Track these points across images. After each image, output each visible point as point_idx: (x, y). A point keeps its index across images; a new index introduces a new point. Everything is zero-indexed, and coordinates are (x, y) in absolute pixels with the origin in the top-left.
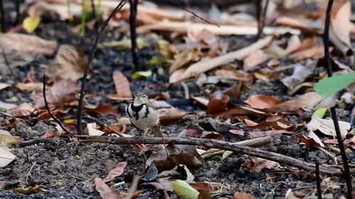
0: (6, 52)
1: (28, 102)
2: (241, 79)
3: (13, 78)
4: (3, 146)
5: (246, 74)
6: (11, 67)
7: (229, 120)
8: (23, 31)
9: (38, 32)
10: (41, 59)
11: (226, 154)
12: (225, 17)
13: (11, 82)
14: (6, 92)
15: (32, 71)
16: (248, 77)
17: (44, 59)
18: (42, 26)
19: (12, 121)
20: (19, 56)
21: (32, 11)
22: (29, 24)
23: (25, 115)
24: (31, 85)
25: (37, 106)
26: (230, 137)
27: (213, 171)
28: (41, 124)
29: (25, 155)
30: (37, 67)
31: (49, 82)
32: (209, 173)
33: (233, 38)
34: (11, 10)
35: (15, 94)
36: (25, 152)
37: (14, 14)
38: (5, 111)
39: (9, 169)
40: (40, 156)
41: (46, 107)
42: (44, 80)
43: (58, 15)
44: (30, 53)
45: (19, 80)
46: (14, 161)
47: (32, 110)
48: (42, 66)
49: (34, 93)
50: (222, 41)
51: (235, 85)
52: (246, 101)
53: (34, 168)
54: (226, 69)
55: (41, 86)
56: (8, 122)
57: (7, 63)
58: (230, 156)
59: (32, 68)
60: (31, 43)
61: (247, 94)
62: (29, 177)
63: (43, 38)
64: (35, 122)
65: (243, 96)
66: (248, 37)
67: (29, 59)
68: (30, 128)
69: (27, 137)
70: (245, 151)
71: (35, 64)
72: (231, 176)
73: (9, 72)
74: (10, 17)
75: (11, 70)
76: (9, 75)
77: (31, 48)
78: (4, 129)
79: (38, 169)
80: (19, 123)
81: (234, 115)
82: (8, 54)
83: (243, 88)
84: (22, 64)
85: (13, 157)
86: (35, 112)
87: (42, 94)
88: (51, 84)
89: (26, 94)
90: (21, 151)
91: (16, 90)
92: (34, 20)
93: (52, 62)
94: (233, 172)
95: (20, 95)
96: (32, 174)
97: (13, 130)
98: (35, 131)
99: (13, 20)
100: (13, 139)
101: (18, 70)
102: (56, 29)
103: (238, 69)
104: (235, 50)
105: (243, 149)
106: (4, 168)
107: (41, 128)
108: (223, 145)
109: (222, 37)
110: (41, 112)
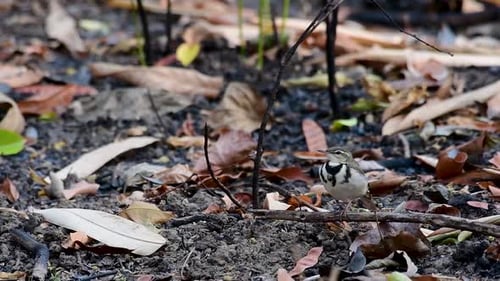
0: (152, 93)
1: (183, 164)
2: (484, 129)
3: (162, 129)
4: (149, 225)
5: (492, 123)
6: (160, 113)
7: (467, 187)
8: (176, 64)
9: (197, 64)
10: (201, 103)
11: (463, 235)
12: (460, 41)
13: (160, 135)
14: (151, 149)
15: (190, 120)
16: (493, 125)
17: (207, 102)
18: (203, 56)
19: (162, 190)
20: (171, 99)
21: (188, 36)
22: (186, 53)
23: (179, 182)
24: (188, 140)
25: (197, 169)
26: (467, 211)
27: (444, 260)
28: (201, 194)
29: (180, 238)
30: (196, 114)
31: (212, 135)
32: (439, 263)
33: (473, 72)
34: (159, 33)
35: (165, 153)
36: (180, 234)
37: (163, 40)
38: (151, 177)
39: (157, 258)
40: (200, 239)
41: (209, 170)
42: (206, 132)
43: (225, 41)
44: (186, 94)
45: (171, 132)
46: (165, 246)
47: (189, 174)
48: (203, 112)
49: (191, 151)
50: (456, 75)
51: (475, 138)
52: (491, 161)
53: (192, 257)
54: (463, 115)
55: (201, 140)
56: (155, 192)
57: (154, 109)
58: (468, 238)
59: (189, 116)
60: (187, 81)
61: (492, 151)
62: (185, 269)
63: (204, 73)
64: (194, 191)
65: (487, 154)
66: (494, 69)
67: (185, 103)
68: (186, 200)
69: (182, 212)
70: (489, 231)
71: (194, 109)
72: (470, 267)
73: (157, 121)
74: (157, 44)
75: (159, 118)
76: (157, 125)
77: (187, 88)
78: (150, 202)
79: (198, 257)
80: (171, 192)
81: (474, 181)
82: (156, 96)
83: (487, 141)
84: (175, 110)
85: (163, 241)
86: (194, 178)
87: (203, 152)
88: (216, 138)
89: (181, 152)
90: (174, 232)
91: (166, 147)
92: (191, 48)
93: (218, 107)
94: (473, 261)
95: (171, 153)
96: (189, 264)
97: (163, 202)
98: (192, 204)
99: (163, 49)
100: (163, 216)
101: (168, 118)
102: (222, 60)
103: (479, 115)
104: (475, 88)
105: (487, 228)
106: (149, 256)
107: (203, 200)
108: (458, 223)
109: (457, 70)
110: (202, 178)
